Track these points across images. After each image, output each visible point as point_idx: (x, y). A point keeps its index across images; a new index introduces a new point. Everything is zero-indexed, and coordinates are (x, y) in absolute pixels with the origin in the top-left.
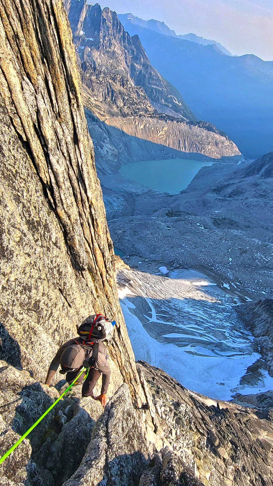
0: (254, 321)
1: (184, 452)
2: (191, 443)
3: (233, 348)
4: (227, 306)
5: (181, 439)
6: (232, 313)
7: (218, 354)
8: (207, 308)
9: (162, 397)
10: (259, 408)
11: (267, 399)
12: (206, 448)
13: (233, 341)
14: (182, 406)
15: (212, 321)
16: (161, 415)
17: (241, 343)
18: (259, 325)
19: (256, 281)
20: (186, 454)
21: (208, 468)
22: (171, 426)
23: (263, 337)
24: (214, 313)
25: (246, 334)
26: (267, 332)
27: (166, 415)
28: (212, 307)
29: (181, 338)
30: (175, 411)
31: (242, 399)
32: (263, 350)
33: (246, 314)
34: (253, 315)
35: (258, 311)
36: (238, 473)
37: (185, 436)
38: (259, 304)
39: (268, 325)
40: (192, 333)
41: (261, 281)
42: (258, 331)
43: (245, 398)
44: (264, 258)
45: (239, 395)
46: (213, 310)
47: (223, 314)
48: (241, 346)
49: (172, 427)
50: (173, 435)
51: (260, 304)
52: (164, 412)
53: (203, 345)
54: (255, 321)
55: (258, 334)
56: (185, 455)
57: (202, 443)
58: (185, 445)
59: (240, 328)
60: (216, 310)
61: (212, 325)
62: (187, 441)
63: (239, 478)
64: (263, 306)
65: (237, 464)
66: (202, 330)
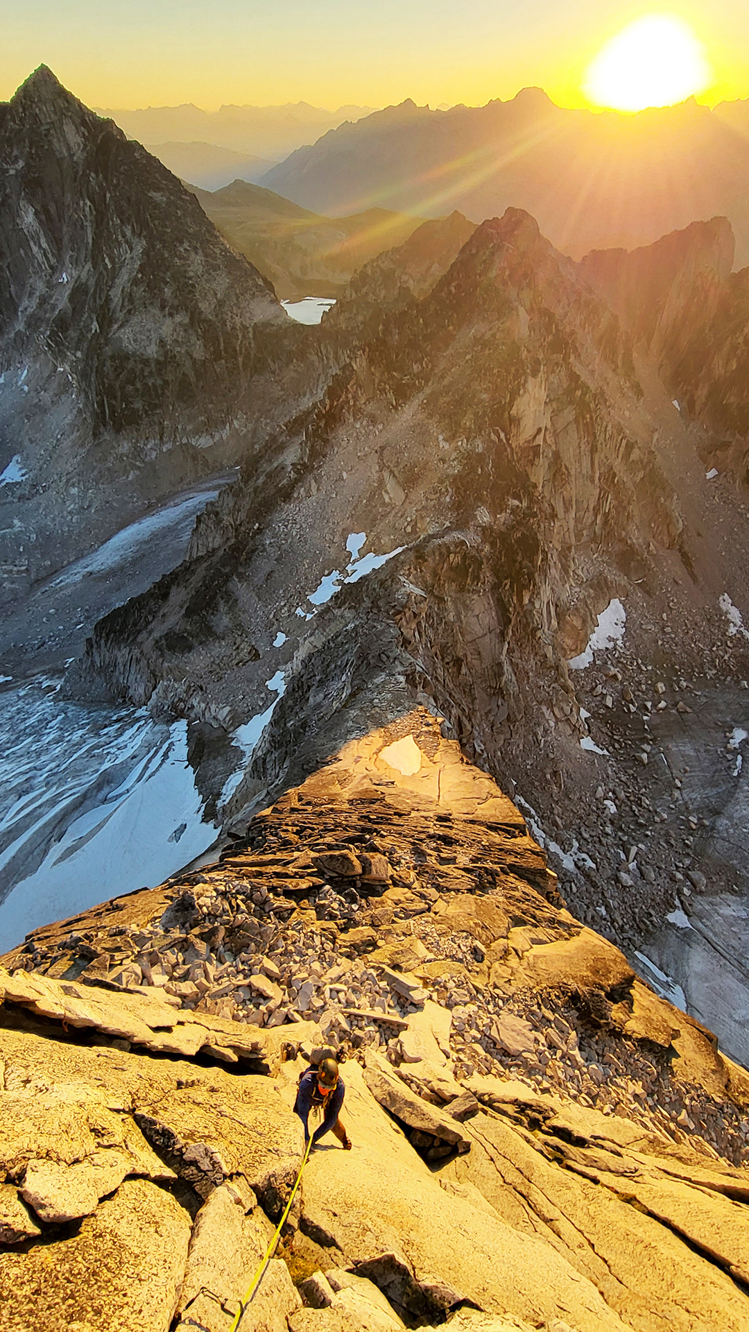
0: (115, 681)
1: (338, 986)
2: (322, 944)
3: (132, 758)
4: (43, 709)
5: (295, 967)
6: (64, 711)
7: (121, 795)
8: (8, 749)
9: (118, 949)
10: (272, 783)
11: (268, 760)
12: (355, 907)
13: (119, 749)
14: (200, 896)
15: (43, 758)
16: (175, 994)
17: (132, 737)
18: (130, 679)
19: (44, 620)
20: (346, 983)
21: (403, 938)
22: (234, 981)
23: (157, 690)
24: (33, 742)
25: (127, 715)
26: (154, 676)
27: (185, 977)
28: (17, 738)
29: (20, 850)
30: (196, 931)
31: (234, 808)
32: (179, 707)
33: (91, 687)
34: (103, 675)
35: (104, 658)
36: (427, 872)
37: (291, 948)
38: (92, 647)
39: (143, 663)
40: (33, 817)
41: (52, 611)
42: (138, 691)
43: (237, 801)
44: (15, 569)
45: (223, 810)
46: (23, 741)
47: (51, 728)
48: (138, 741)
49: (240, 980)
50: (269, 992)
51: (95, 646)
52: (172, 978)
53: (76, 814)
54: (118, 681)
55: (143, 695)
56: (345, 988)
57: (335, 905)
58: (316, 966)
59: (106, 718)
60: (31, 735)
61: (53, 765)
62: (310, 952)
63: (442, 877)
64: (103, 642)
65: (403, 861)
66: (44, 792)
